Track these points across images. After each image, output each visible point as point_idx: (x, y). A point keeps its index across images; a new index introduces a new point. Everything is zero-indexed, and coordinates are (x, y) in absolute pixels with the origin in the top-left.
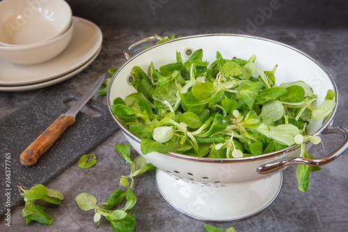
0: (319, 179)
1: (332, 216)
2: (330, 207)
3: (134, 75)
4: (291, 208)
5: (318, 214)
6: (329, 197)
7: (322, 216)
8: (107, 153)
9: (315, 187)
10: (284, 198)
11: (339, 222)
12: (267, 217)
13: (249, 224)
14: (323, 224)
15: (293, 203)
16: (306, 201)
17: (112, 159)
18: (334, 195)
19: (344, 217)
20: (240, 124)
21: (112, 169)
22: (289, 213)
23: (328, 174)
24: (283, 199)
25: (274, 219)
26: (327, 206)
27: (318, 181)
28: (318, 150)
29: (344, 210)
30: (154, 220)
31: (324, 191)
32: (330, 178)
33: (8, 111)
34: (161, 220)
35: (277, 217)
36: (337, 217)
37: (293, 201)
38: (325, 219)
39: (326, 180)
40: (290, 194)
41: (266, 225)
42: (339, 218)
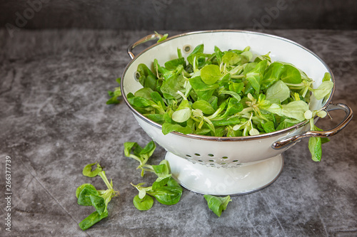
0: (325, 189)
1: (338, 225)
2: (336, 217)
3: (140, 72)
4: (297, 218)
5: (324, 223)
6: (335, 207)
7: (328, 226)
8: (114, 162)
9: (321, 197)
10: (291, 207)
11: (346, 232)
12: (274, 226)
13: (255, 233)
14: (330, 233)
15: (300, 213)
16: (312, 211)
17: (120, 168)
18: (341, 205)
19: (350, 227)
20: (255, 106)
21: (119, 178)
22: (296, 223)
23: (335, 184)
24: (289, 209)
25: (280, 228)
26: (334, 216)
27: (325, 191)
28: (325, 161)
29: (350, 220)
30: (161, 229)
31: (330, 201)
32: (337, 188)
33: (16, 119)
34: (167, 229)
35: (283, 226)
36: (343, 227)
37: (299, 210)
38: (332, 229)
39: (333, 191)
40: (296, 204)
41: (272, 234)
42: (345, 228)
